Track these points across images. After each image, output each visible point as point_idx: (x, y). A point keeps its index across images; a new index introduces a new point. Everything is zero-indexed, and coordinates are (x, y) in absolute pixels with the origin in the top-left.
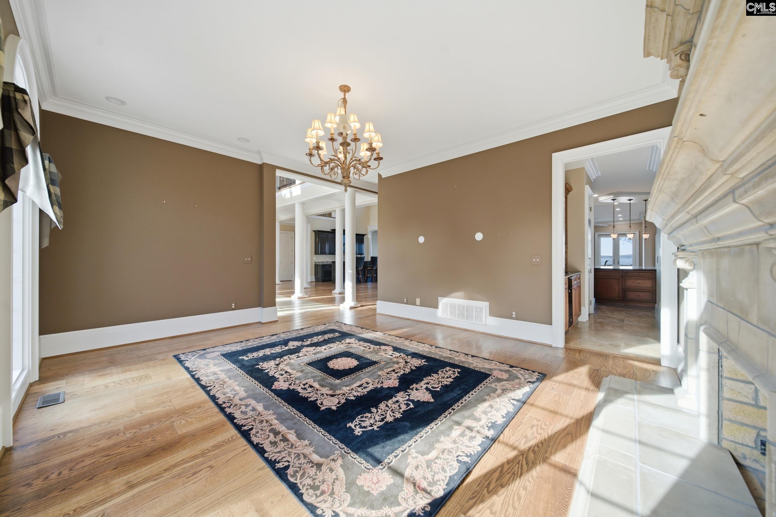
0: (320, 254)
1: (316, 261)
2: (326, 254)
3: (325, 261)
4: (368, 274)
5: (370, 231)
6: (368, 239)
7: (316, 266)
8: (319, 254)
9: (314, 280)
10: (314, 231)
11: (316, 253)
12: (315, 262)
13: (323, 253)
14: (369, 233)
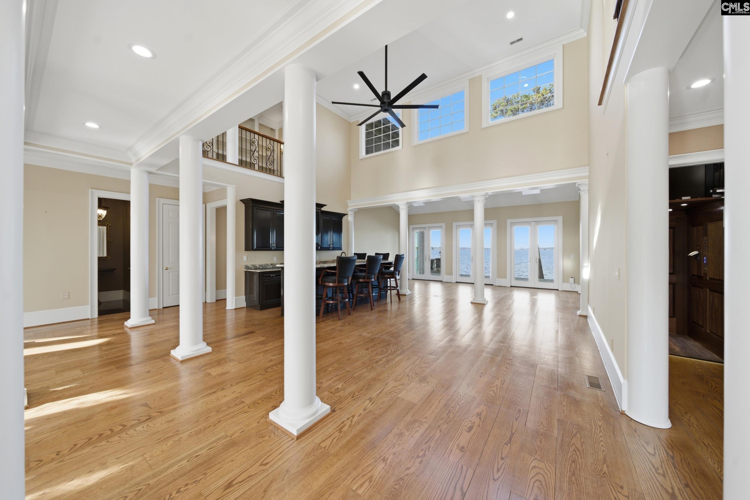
0: (256, 250)
1: (249, 264)
2: (271, 250)
3: (269, 263)
4: (372, 293)
5: (351, 210)
6: (348, 222)
7: (249, 275)
8: (253, 249)
9: (244, 305)
10: (241, 200)
11: (249, 247)
12: (247, 267)
13: (264, 246)
14: (349, 213)
